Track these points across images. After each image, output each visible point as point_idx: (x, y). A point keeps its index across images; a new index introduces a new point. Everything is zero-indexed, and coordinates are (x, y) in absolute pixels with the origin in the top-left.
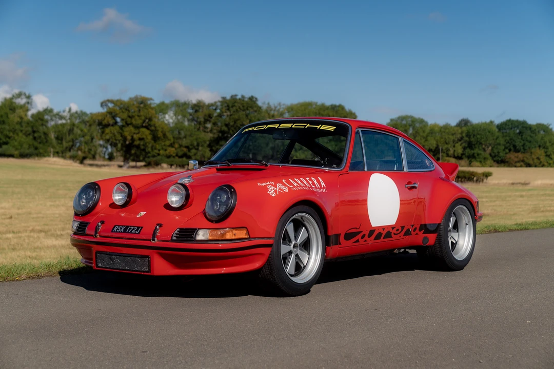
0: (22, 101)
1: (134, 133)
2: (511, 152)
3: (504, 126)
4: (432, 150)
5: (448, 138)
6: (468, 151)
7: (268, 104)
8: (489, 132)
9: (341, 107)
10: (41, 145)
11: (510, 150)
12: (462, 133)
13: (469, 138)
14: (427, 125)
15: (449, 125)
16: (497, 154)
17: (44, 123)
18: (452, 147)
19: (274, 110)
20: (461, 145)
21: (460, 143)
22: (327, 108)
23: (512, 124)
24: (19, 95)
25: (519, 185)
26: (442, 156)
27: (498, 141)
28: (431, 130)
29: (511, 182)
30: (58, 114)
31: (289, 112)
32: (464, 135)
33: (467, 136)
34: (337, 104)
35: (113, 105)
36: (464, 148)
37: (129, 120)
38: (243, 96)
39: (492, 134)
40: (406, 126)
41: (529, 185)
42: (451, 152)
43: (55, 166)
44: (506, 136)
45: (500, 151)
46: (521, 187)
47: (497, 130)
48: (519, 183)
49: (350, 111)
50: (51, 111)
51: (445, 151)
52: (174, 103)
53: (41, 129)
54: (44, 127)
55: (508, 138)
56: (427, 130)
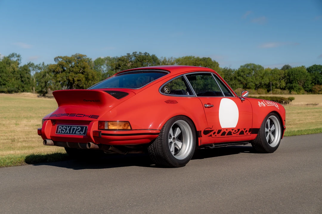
0: (14, 59)
1: (75, 77)
2: (316, 85)
3: (311, 69)
4: (266, 84)
5: (276, 76)
6: (289, 85)
7: (165, 58)
8: (302, 73)
9: (209, 59)
10: (26, 85)
11: (315, 84)
12: (285, 74)
13: (290, 77)
14: (264, 69)
15: (277, 69)
16: (307, 86)
17: (28, 72)
18: (279, 82)
19: (168, 62)
20: (284, 81)
21: (284, 80)
22: (201, 60)
23: (316, 68)
24: (13, 55)
25: (311, 105)
26: (272, 88)
27: (307, 78)
28: (265, 72)
29: (306, 103)
30: (37, 66)
31: (177, 63)
32: (286, 75)
33: (288, 75)
34: (207, 57)
35: (62, 60)
36: (287, 83)
37: (71, 69)
38: (140, 53)
39: (304, 74)
40: (250, 70)
41: (317, 105)
42: (279, 85)
43: (27, 98)
44: (313, 75)
45: (309, 84)
46: (311, 107)
47: (307, 71)
48: (312, 104)
49: (214, 61)
50: (32, 64)
51: (275, 85)
52: (106, 59)
53: (26, 76)
54: (28, 74)
55: (314, 76)
56: (263, 72)
